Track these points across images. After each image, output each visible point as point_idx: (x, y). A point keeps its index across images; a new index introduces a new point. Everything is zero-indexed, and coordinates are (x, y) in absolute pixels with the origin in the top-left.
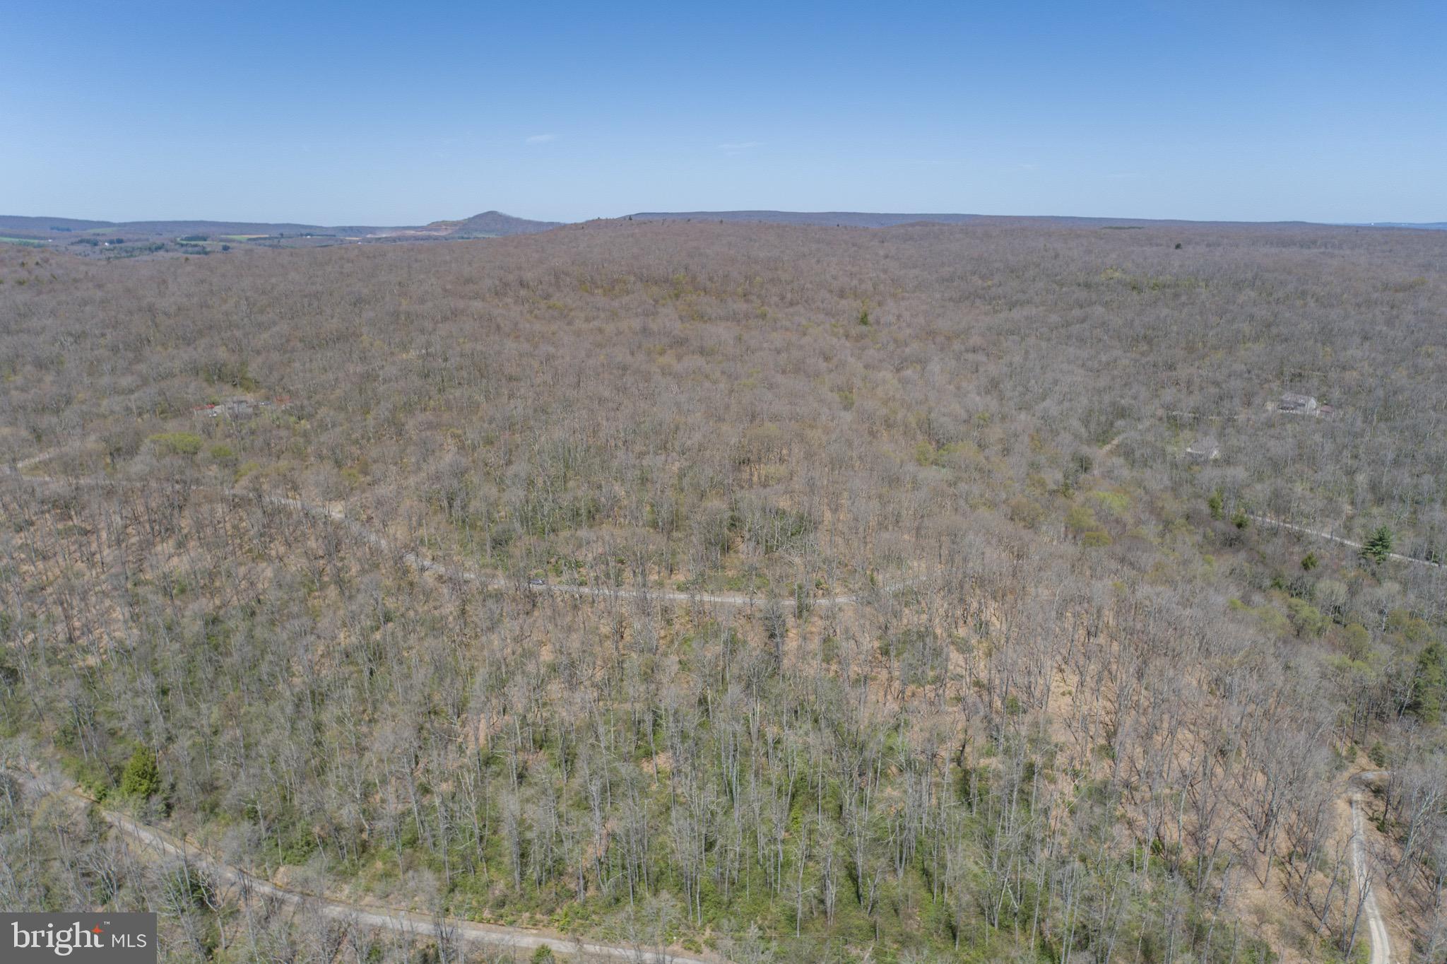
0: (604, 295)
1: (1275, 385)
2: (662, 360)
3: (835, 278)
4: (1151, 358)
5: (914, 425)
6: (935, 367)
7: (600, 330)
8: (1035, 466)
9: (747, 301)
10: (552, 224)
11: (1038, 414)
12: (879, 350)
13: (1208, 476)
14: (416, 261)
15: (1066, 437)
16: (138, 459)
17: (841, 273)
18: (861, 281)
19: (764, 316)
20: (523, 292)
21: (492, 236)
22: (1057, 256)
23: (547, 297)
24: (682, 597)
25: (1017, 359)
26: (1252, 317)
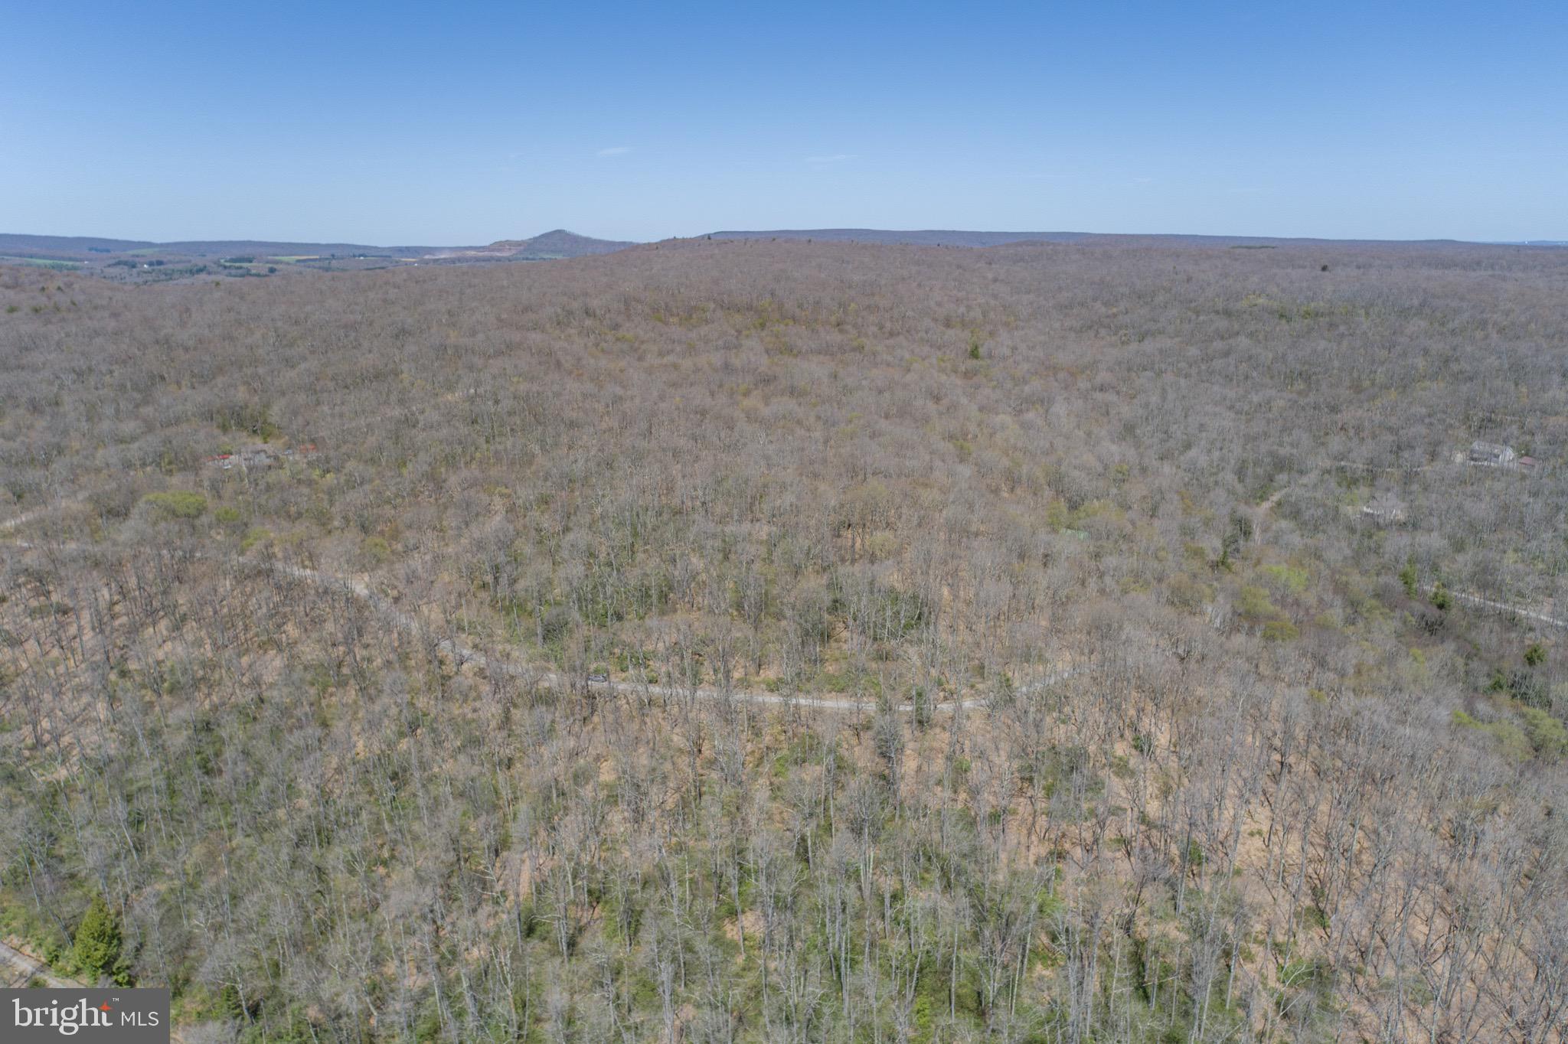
0: (680, 325)
1: (1462, 433)
2: (747, 403)
3: (939, 304)
4: (1311, 398)
5: (1042, 481)
6: (1060, 408)
7: (676, 367)
8: (1187, 531)
9: (841, 331)
10: (624, 243)
11: (1183, 466)
12: (994, 388)
13: (1396, 543)
14: (470, 286)
15: (1219, 495)
16: (131, 523)
17: (946, 298)
18: (969, 308)
19: (860, 349)
20: (588, 322)
21: (559, 257)
22: (1189, 280)
23: (616, 327)
24: (773, 699)
25: (1154, 399)
26: (1426, 352)
